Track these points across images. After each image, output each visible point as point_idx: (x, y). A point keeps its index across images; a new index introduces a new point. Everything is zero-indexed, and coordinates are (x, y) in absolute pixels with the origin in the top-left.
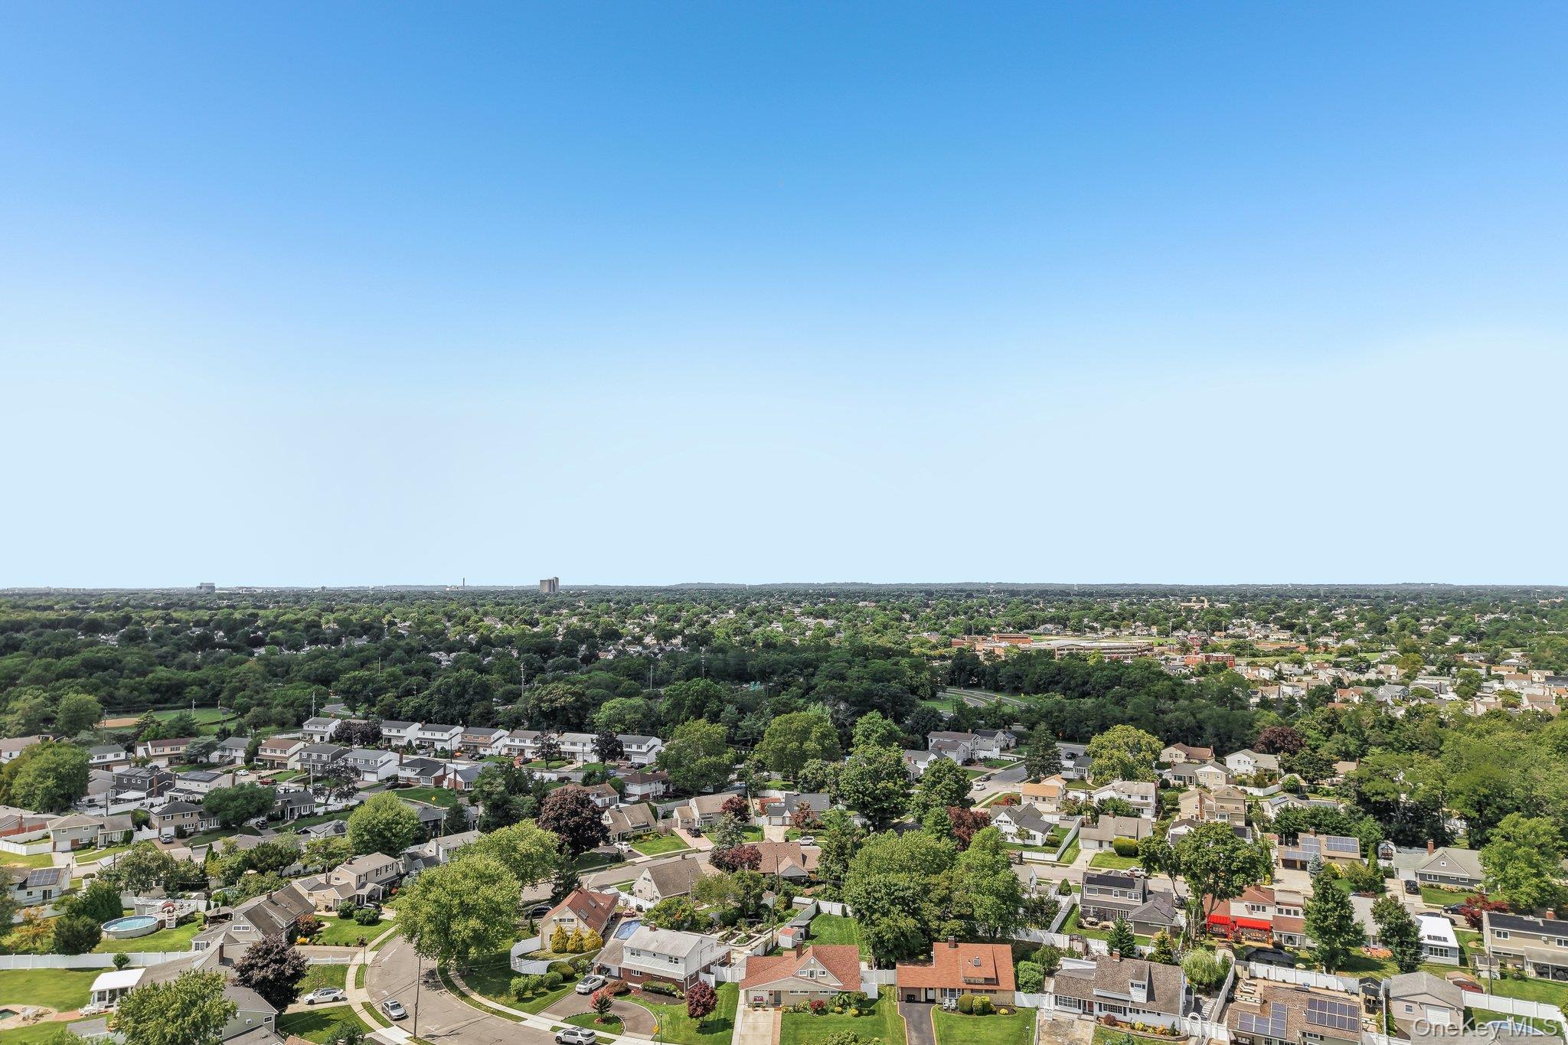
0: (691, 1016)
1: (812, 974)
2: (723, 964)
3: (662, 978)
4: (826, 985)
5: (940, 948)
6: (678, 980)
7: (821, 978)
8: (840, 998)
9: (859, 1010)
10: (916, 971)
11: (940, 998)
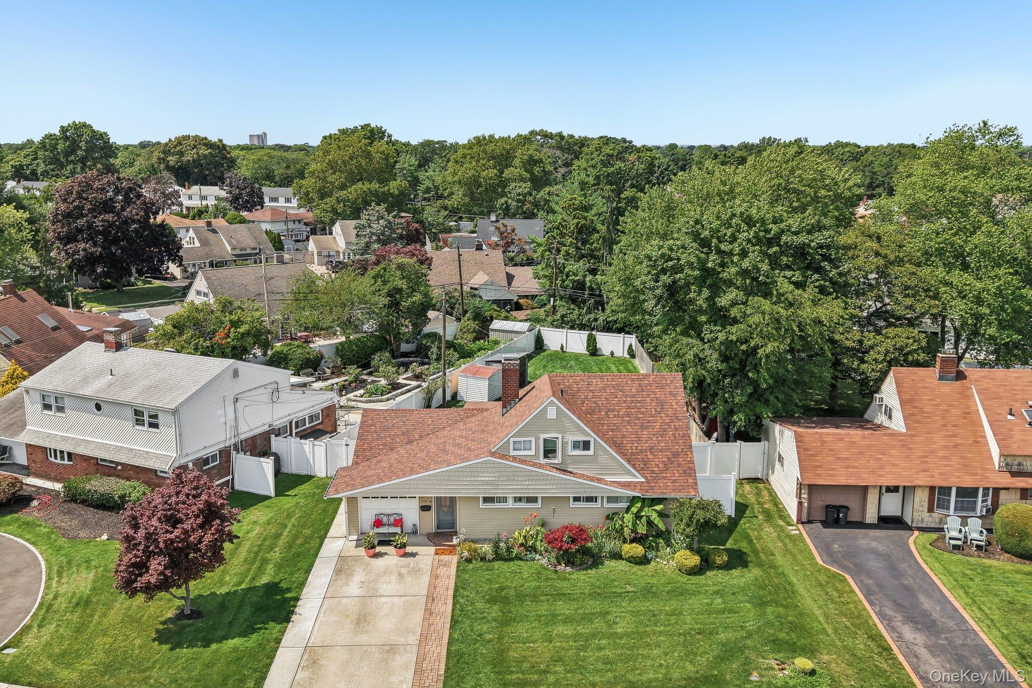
1: (550, 448)
2: (312, 434)
3: (119, 468)
4: (592, 479)
5: (913, 380)
6: (159, 473)
7: (576, 460)
8: (638, 516)
9: (699, 552)
10: (855, 442)
11: (926, 515)
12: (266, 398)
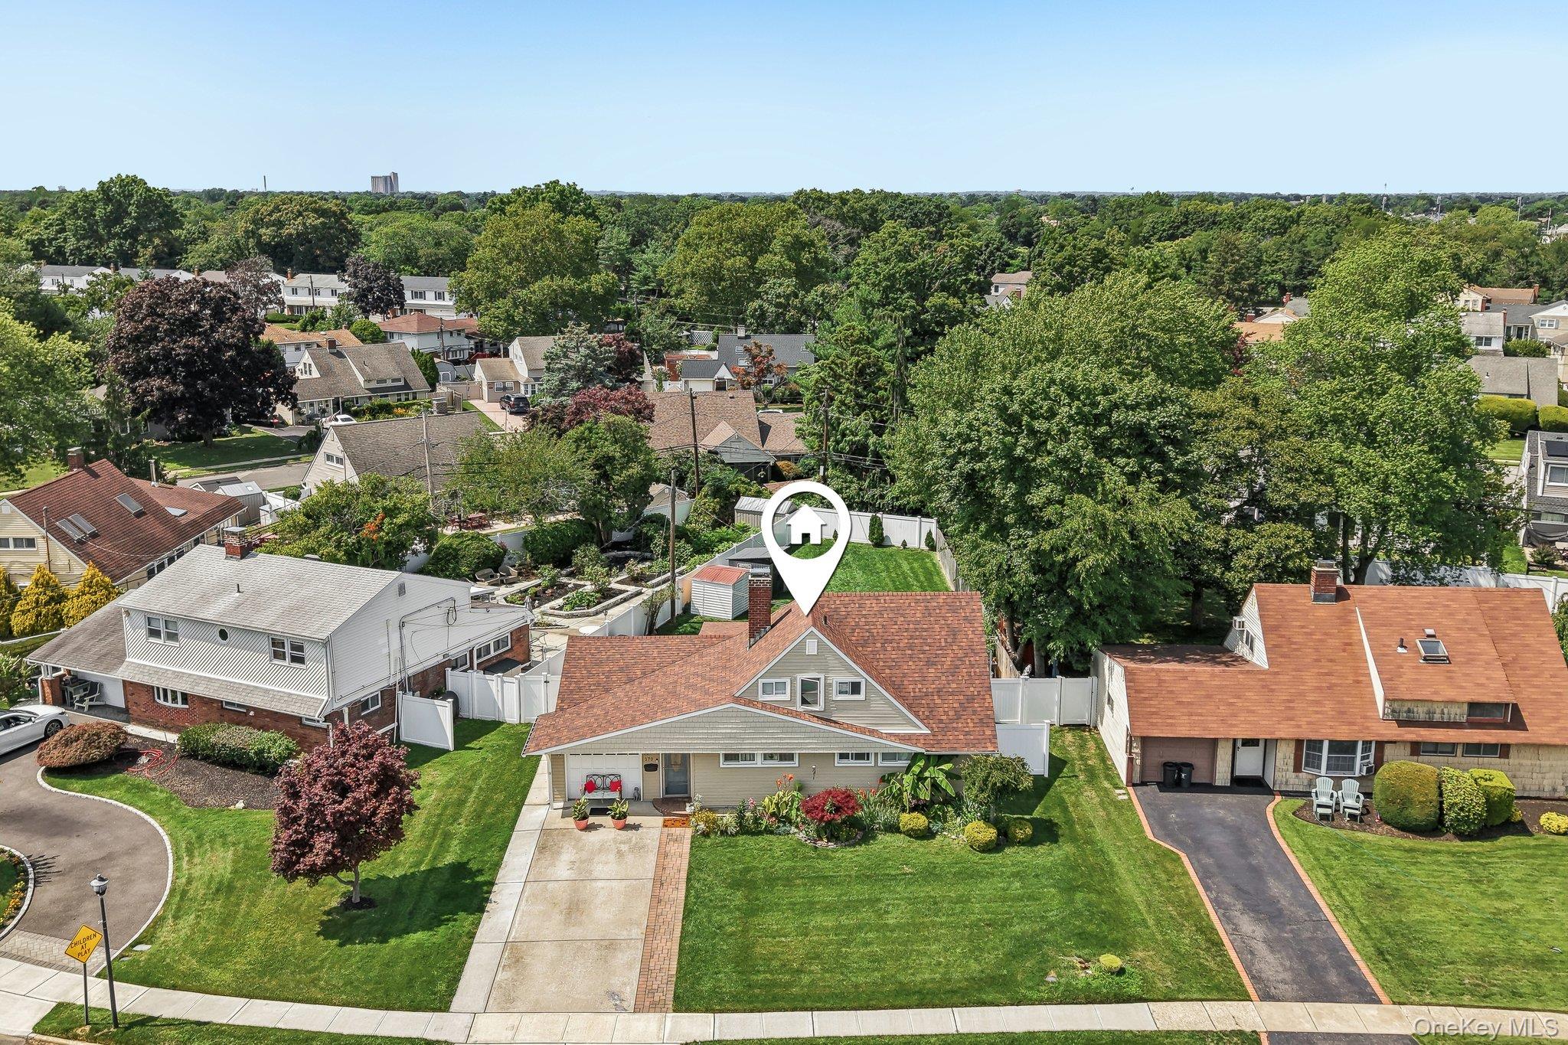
0: (288, 869)
1: (809, 687)
2: (499, 665)
3: (252, 713)
4: (863, 731)
5: (1281, 601)
6: (304, 721)
7: (843, 706)
8: (920, 778)
9: (996, 823)
10: (1201, 682)
11: (1291, 775)
12: (440, 620)
